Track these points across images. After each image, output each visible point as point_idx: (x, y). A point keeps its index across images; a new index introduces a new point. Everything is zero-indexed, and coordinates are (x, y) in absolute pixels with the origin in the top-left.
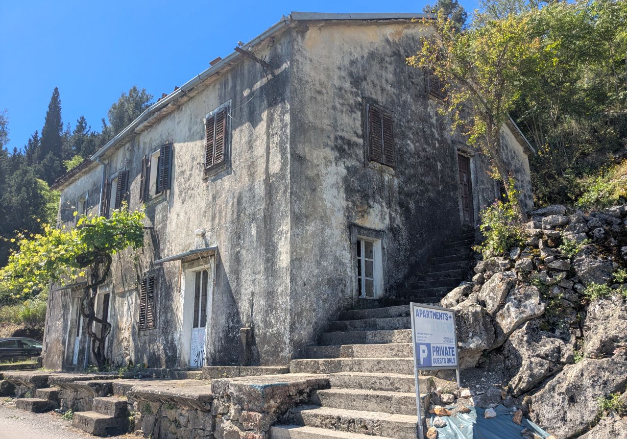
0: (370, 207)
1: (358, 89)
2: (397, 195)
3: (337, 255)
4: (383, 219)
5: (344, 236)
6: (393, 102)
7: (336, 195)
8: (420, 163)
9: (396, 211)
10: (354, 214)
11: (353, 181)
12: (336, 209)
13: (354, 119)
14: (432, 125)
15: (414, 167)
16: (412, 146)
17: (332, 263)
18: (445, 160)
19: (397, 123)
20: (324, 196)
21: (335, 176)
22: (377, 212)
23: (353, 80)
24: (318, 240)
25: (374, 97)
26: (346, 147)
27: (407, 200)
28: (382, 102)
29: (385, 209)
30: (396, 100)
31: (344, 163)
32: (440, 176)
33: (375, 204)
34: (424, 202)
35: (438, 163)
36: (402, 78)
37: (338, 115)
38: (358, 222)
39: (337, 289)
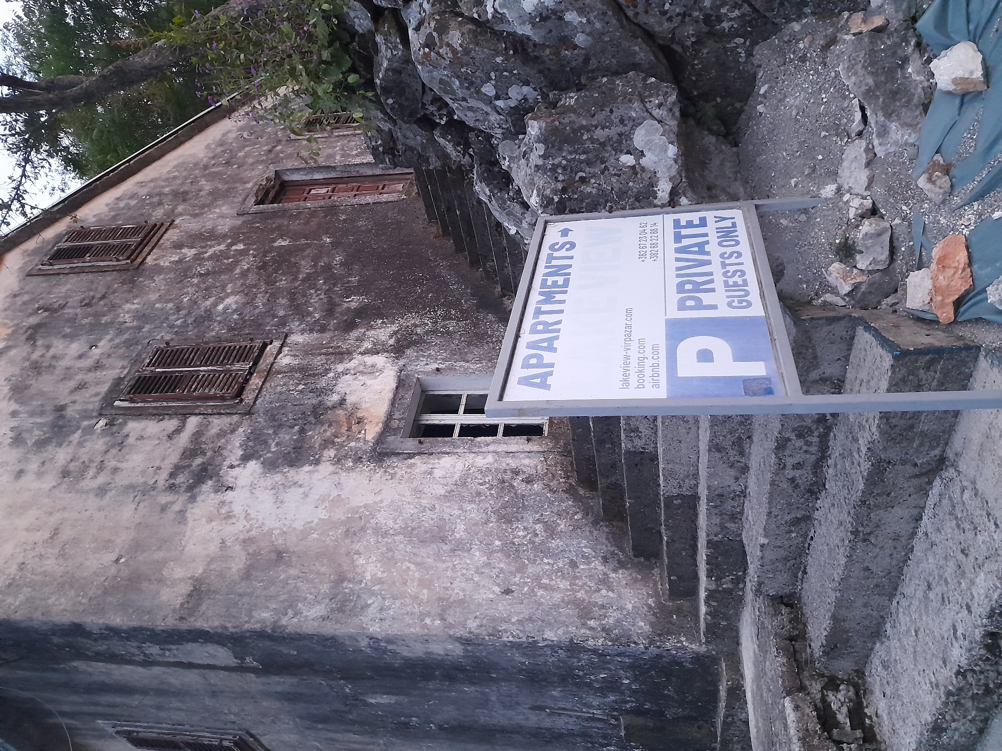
0: (342, 402)
1: (78, 428)
2: (328, 335)
3: (443, 492)
4: (373, 371)
5: (400, 472)
6: (128, 344)
7: (301, 490)
8: (267, 283)
9: (360, 339)
10: (353, 444)
11: (277, 444)
12: (335, 493)
13: (141, 438)
14: (198, 258)
15: (273, 297)
16: (230, 300)
17: (461, 508)
18: (273, 231)
19: (176, 333)
20: (299, 525)
21: (257, 493)
22: (356, 385)
23: (54, 441)
24: (402, 545)
25: (104, 388)
26: (199, 460)
27: (342, 314)
28: (124, 367)
29: (352, 364)
30: (126, 336)
31: (232, 467)
32: (303, 241)
33: (338, 388)
34: (350, 275)
35: (276, 244)
36: (85, 321)
37: (122, 480)
38: (371, 432)
39: (523, 496)
